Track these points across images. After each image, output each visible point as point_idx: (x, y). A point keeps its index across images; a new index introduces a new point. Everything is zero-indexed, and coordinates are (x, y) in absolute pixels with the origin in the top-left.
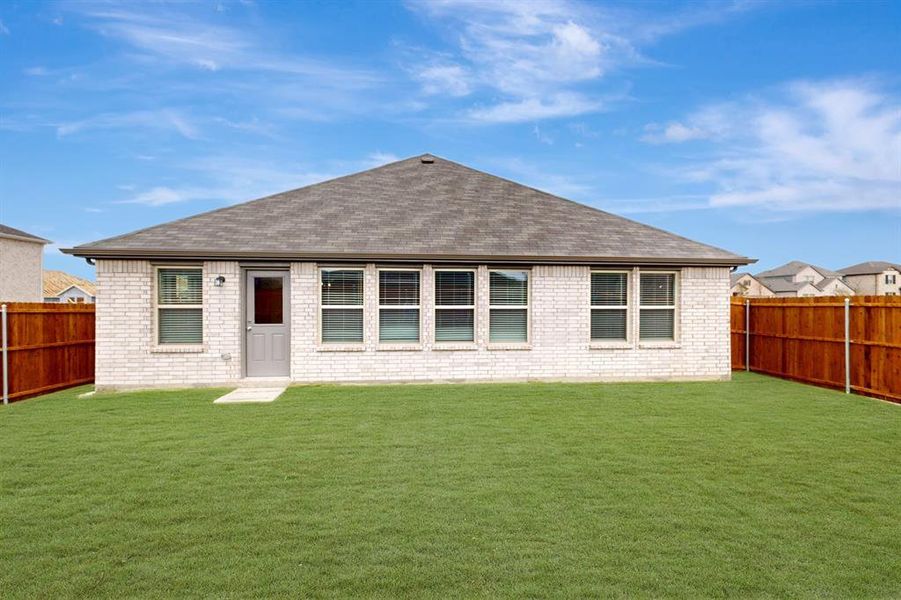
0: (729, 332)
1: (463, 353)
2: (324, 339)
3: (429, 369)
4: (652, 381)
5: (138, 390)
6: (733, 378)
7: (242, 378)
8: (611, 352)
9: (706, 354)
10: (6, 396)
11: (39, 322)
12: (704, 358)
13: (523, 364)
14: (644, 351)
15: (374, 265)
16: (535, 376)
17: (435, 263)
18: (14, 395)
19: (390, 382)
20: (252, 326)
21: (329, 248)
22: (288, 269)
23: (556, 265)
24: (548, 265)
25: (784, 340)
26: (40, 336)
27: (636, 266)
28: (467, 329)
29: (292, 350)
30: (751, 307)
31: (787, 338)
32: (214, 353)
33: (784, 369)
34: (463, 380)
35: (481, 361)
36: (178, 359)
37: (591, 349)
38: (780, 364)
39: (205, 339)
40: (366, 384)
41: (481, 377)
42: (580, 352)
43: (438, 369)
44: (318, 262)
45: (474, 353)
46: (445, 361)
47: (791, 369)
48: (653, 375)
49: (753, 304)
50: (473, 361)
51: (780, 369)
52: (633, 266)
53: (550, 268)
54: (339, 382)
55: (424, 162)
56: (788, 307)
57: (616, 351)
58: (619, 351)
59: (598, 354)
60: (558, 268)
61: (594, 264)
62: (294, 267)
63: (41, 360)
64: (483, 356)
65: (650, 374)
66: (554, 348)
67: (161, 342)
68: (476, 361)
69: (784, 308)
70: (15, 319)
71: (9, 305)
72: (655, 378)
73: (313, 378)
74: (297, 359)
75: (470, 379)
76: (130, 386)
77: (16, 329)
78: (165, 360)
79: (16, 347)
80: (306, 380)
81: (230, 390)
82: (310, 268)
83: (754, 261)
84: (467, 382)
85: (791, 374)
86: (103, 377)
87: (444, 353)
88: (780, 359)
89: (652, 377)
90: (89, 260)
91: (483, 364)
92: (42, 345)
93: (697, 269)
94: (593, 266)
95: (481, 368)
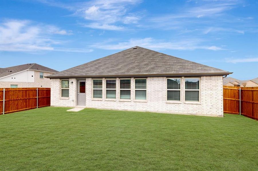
0: (222, 99)
1: (127, 102)
2: (94, 97)
3: (118, 106)
4: (189, 115)
5: (58, 107)
6: (224, 116)
7: (77, 105)
8: (174, 104)
9: (212, 107)
10: (37, 107)
11: (45, 92)
12: (211, 108)
13: (144, 106)
14: (186, 105)
15: (104, 78)
16: (148, 110)
17: (119, 77)
18: (39, 106)
19: (109, 109)
20: (79, 93)
21: (94, 74)
22: (85, 80)
23: (155, 77)
24: (152, 77)
25: (253, 103)
26: (45, 95)
27: (183, 76)
28: (129, 96)
29: (86, 100)
30: (241, 90)
31: (254, 103)
32: (71, 100)
33: (253, 115)
34: (127, 110)
35: (132, 105)
36: (64, 100)
37: (166, 103)
38: (251, 113)
39: (69, 96)
40: (102, 109)
41: (132, 109)
42: (163, 104)
43: (120, 106)
44: (92, 78)
45: (130, 102)
46: (122, 104)
47: (256, 115)
48: (189, 113)
49: (242, 89)
50: (130, 105)
51: (251, 115)
52: (182, 76)
53: (153, 78)
54: (96, 108)
55: (134, 49)
56: (254, 90)
57: (175, 104)
58: (177, 104)
59: (169, 105)
60: (155, 78)
61: (167, 76)
62: (87, 79)
63: (45, 100)
64: (132, 103)
65: (188, 113)
66: (154, 102)
67: (62, 96)
68: (131, 105)
69: (252, 91)
70: (40, 91)
71: (39, 88)
72: (190, 114)
73: (90, 107)
74: (87, 102)
75: (129, 110)
76: (56, 106)
77: (40, 93)
78: (62, 101)
79: (40, 97)
80: (89, 107)
81: (72, 108)
82: (90, 79)
83: (232, 73)
84: (128, 111)
85: (256, 117)
86: (52, 104)
87: (122, 102)
88: (251, 111)
89: (189, 114)
90: (50, 79)
91: (132, 106)
92: (45, 96)
93: (207, 77)
94: (167, 77)
95: (132, 107)
